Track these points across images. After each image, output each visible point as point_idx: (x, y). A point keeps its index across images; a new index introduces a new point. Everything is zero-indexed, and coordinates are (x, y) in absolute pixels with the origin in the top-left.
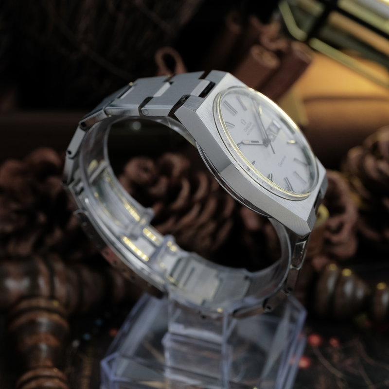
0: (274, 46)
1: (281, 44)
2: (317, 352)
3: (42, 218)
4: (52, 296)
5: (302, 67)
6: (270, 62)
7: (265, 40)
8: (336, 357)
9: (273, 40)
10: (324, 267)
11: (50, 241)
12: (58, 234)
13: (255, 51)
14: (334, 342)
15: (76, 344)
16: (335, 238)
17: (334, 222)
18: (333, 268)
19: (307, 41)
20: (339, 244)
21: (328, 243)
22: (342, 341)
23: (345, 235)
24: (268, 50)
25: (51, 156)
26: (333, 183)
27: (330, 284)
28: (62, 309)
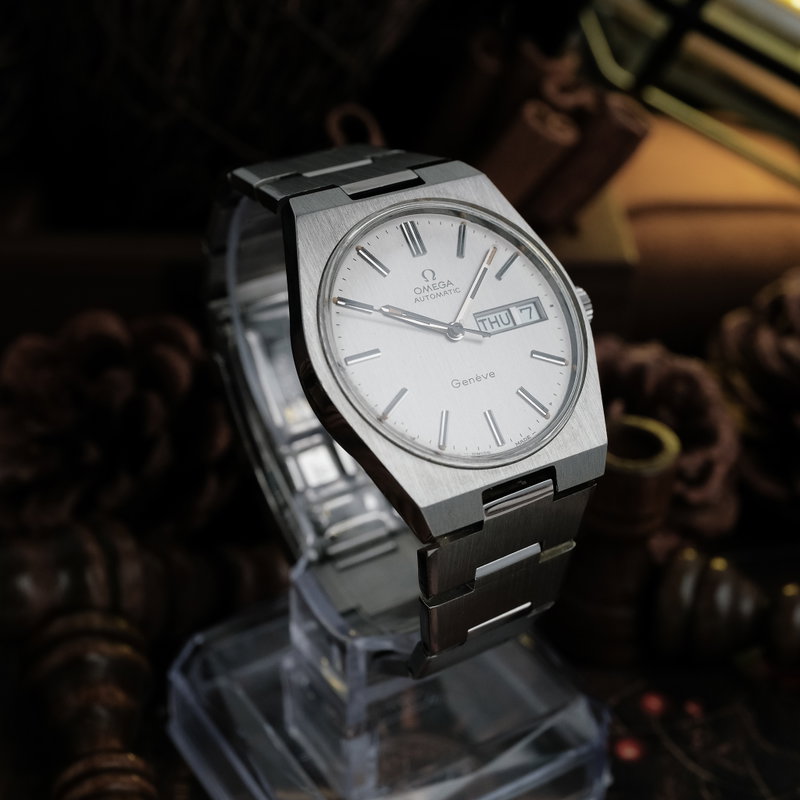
0: (569, 100)
1: (585, 97)
3: (92, 453)
4: (115, 609)
5: (625, 145)
6: (562, 133)
7: (551, 88)
8: (697, 739)
9: (566, 89)
10: (673, 554)
13: (531, 111)
14: (693, 709)
16: (695, 496)
17: (693, 463)
18: (690, 555)
19: (636, 92)
20: (704, 506)
21: (680, 503)
22: (709, 708)
23: (715, 486)
24: (556, 109)
25: (112, 325)
26: (690, 380)
27: (687, 587)
28: (136, 633)
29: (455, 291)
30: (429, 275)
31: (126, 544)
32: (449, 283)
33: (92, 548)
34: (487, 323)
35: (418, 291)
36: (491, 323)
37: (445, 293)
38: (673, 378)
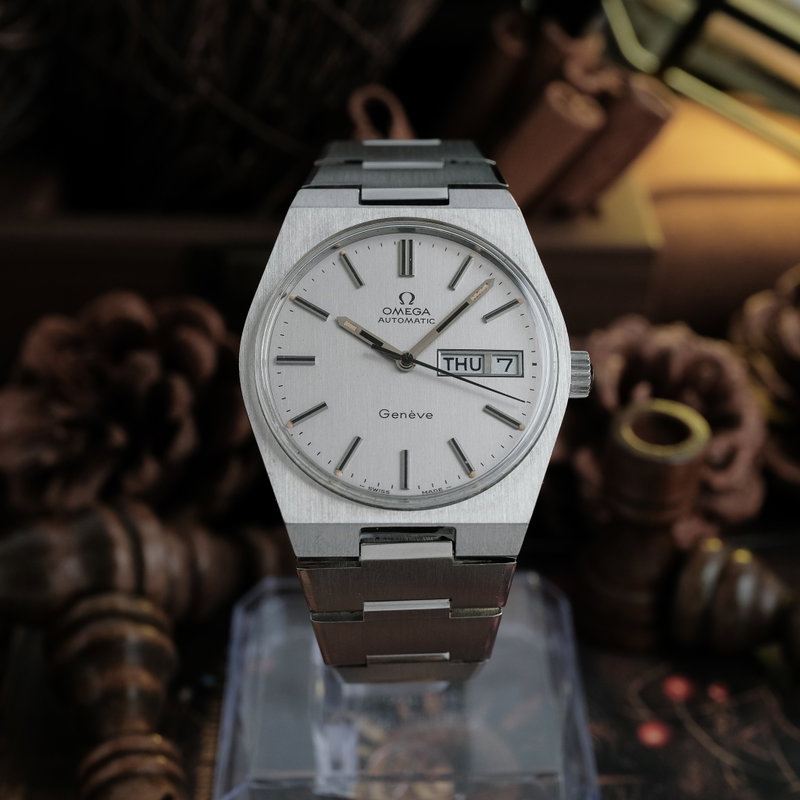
0: (596, 83)
1: (609, 80)
2: (683, 714)
3: (118, 437)
4: (140, 590)
5: (651, 126)
6: (587, 116)
7: (575, 70)
8: (722, 724)
9: (591, 71)
10: (697, 542)
11: (132, 484)
12: (150, 470)
13: (555, 93)
14: (717, 693)
15: (186, 695)
16: (719, 480)
17: (720, 446)
18: (713, 545)
19: (660, 73)
20: (729, 491)
21: (706, 489)
22: (734, 691)
23: (741, 472)
24: (581, 91)
25: (135, 309)
26: (716, 365)
28: (160, 615)
29: (429, 321)
30: (407, 298)
31: (150, 528)
32: (427, 311)
33: (117, 531)
34: (453, 363)
35: (387, 311)
36: (457, 364)
37: (417, 321)
38: (699, 362)
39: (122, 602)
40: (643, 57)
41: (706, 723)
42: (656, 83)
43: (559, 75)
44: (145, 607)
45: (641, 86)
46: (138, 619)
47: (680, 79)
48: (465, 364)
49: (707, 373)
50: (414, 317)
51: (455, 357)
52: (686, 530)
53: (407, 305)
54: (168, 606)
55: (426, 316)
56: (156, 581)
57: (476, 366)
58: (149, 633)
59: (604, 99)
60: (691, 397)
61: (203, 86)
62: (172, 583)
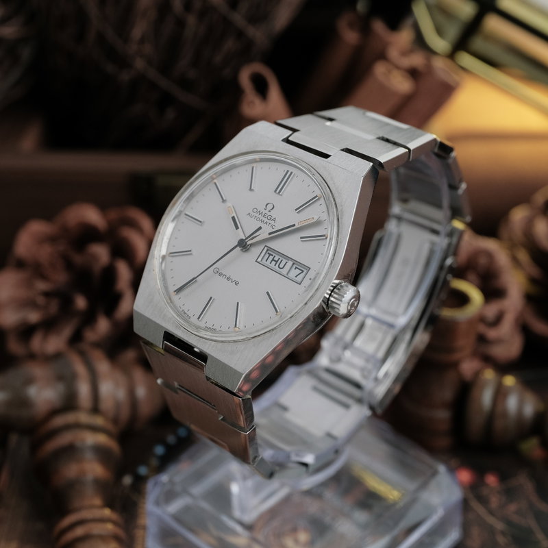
0: (407, 62)
1: (417, 60)
2: (468, 494)
3: (81, 303)
4: (95, 409)
5: (446, 91)
6: (402, 85)
7: (393, 53)
8: (495, 501)
9: (405, 53)
10: (477, 374)
11: (91, 336)
12: (103, 325)
13: (380, 69)
14: (491, 480)
15: (127, 480)
16: (492, 334)
17: (491, 311)
18: (489, 375)
19: (452, 55)
20: (498, 341)
21: (482, 339)
22: (503, 477)
23: (507, 328)
24: (398, 67)
25: (92, 215)
26: (489, 255)
27: (487, 397)
28: (110, 426)
29: (272, 226)
30: (270, 207)
32: (274, 220)
33: (80, 368)
35: (255, 210)
36: (273, 260)
37: (266, 223)
38: (477, 253)
39: (84, 418)
40: (440, 44)
41: (483, 500)
42: (448, 62)
43: (382, 56)
44: (99, 421)
45: (439, 64)
46: (94, 429)
47: (466, 59)
48: (277, 262)
49: (483, 261)
50: (266, 220)
51: (274, 255)
52: (468, 367)
53: (267, 212)
54: (115, 421)
55: (272, 222)
56: (107, 404)
57: (281, 266)
58: (102, 439)
59: (413, 73)
60: (472, 276)
61: (139, 64)
62: (118, 405)
